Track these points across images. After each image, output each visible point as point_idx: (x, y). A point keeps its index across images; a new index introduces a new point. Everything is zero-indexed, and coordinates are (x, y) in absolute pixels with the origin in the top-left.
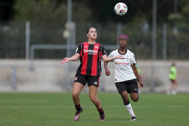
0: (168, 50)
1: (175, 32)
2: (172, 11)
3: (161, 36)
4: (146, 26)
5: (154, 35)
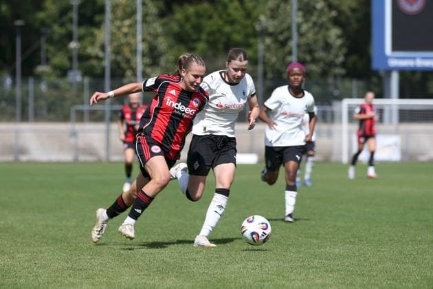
0: (35, 110)
1: (43, 87)
2: (39, 63)
3: (27, 93)
4: (8, 81)
5: (18, 92)
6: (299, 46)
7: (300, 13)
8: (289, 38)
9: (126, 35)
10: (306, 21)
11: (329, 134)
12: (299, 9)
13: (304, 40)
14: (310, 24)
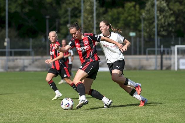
6: (158, 25)
7: (158, 12)
8: (154, 22)
9: (89, 21)
10: (161, 15)
11: (170, 59)
12: (158, 10)
13: (159, 22)
14: (162, 16)
